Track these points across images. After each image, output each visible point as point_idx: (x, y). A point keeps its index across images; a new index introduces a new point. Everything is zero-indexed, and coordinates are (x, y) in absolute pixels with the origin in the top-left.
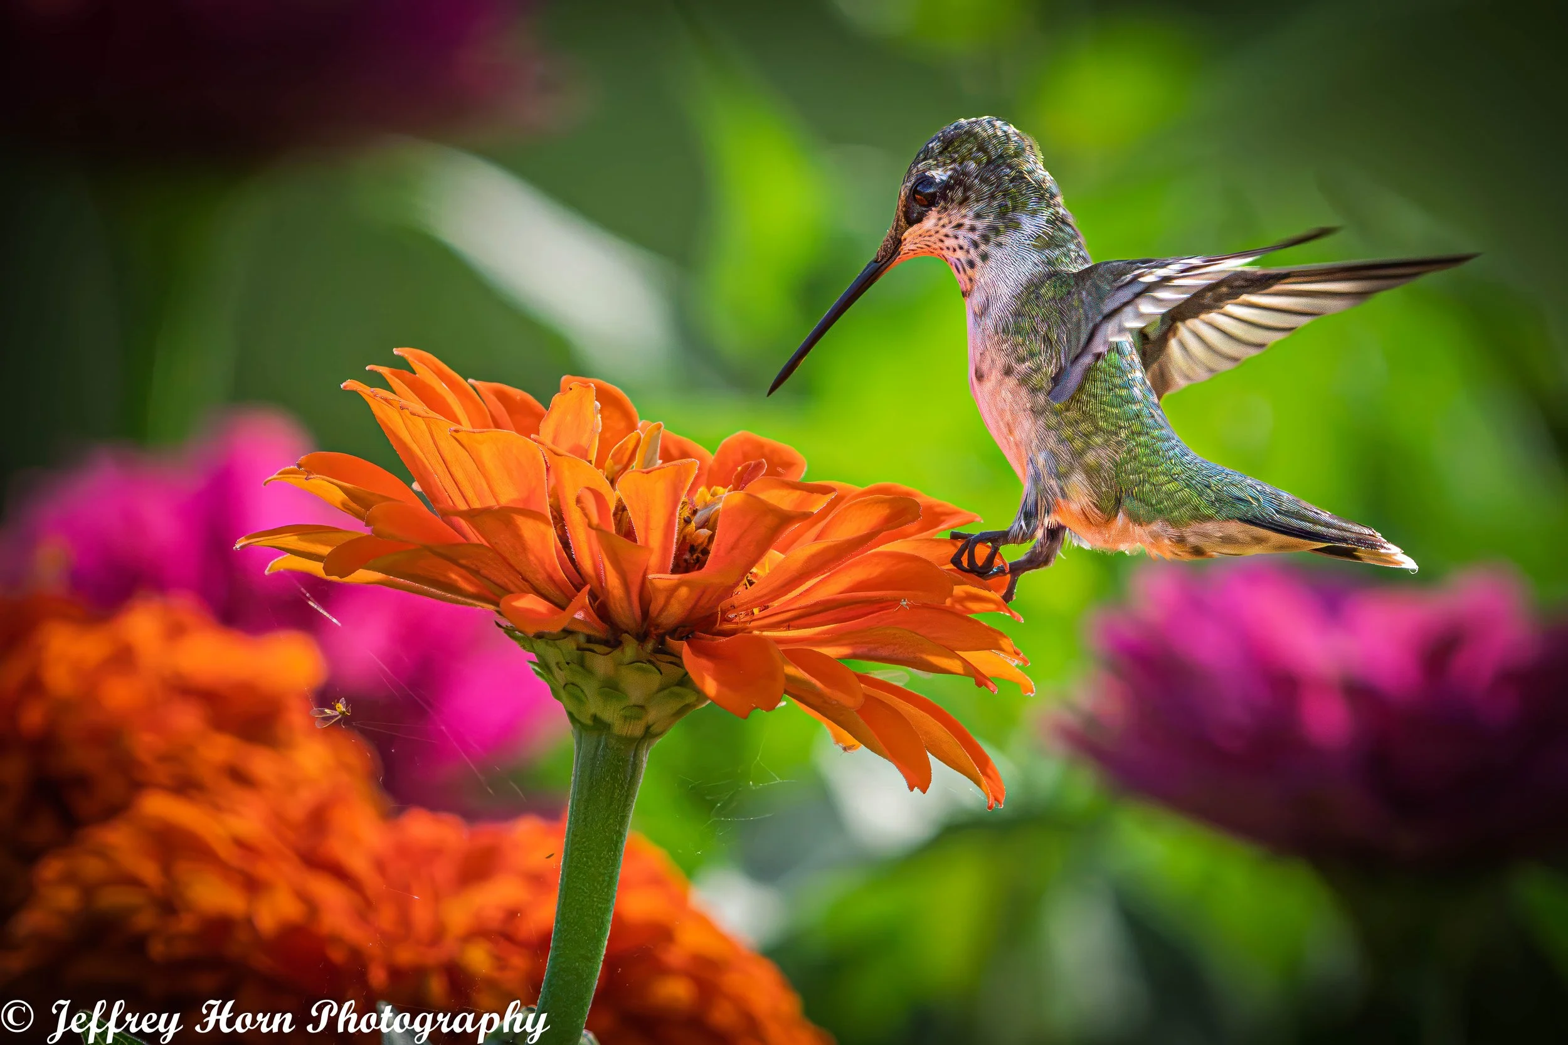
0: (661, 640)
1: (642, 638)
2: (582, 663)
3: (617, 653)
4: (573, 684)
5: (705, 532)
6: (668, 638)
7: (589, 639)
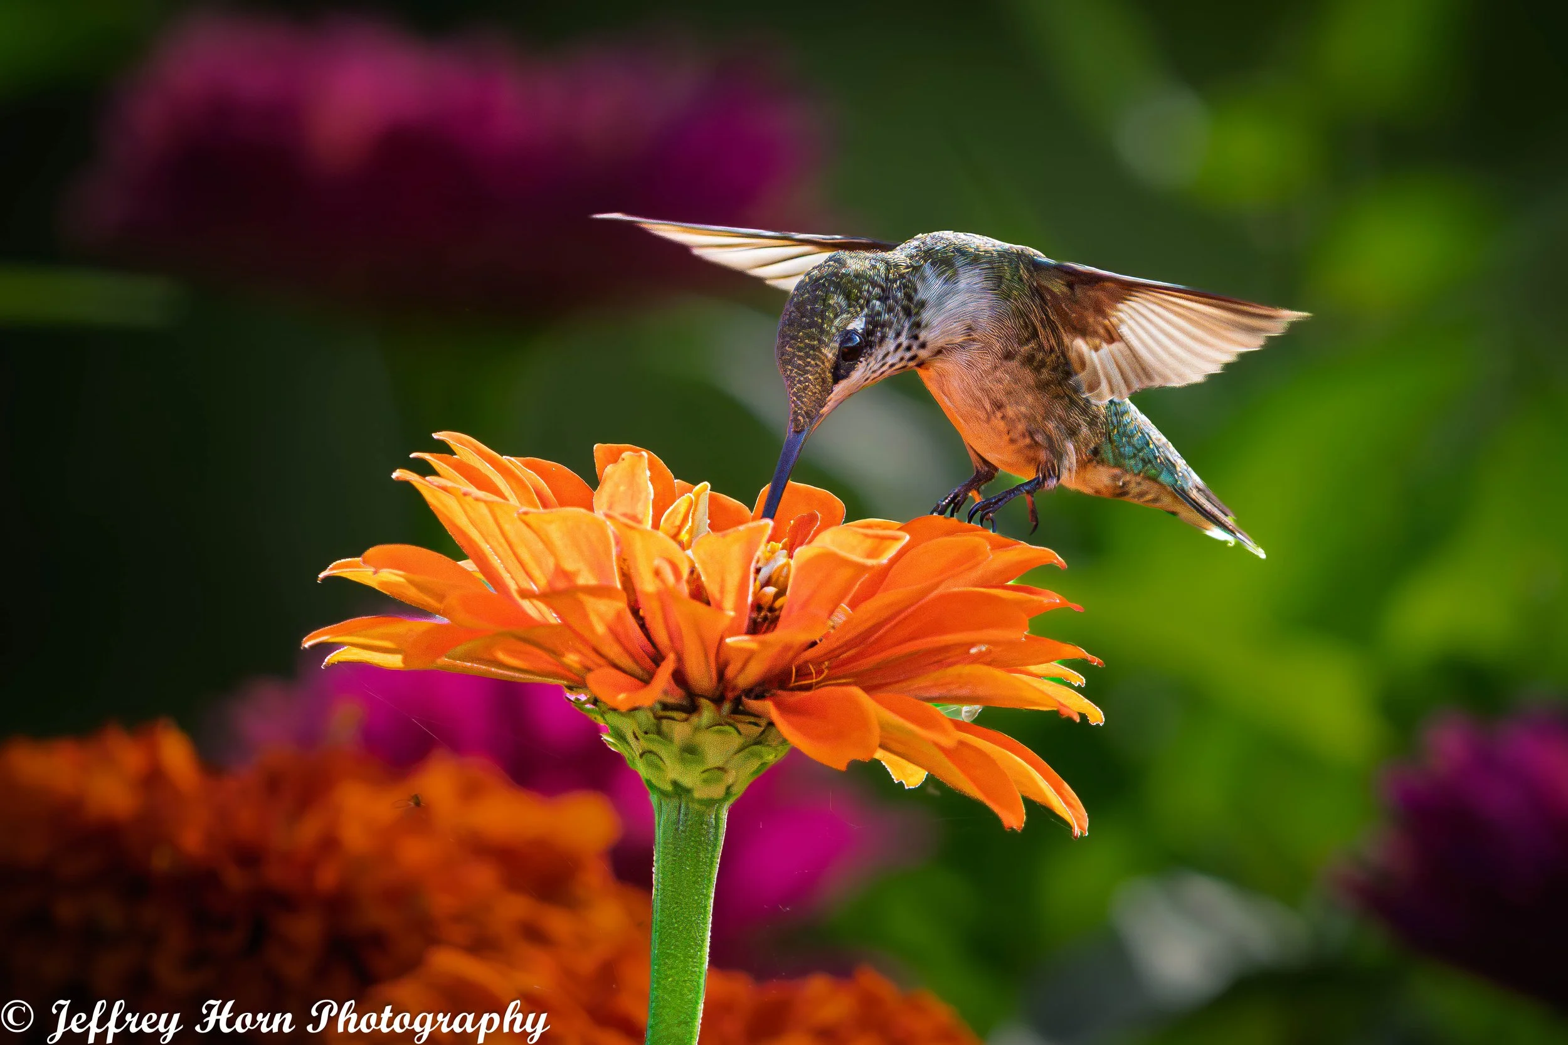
0: (737, 701)
1: (718, 700)
2: (659, 732)
3: (695, 719)
4: (651, 752)
5: (771, 590)
6: (743, 698)
7: (666, 707)
